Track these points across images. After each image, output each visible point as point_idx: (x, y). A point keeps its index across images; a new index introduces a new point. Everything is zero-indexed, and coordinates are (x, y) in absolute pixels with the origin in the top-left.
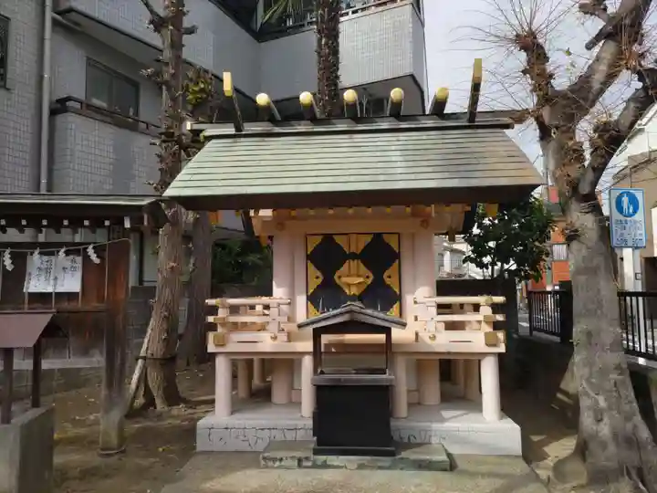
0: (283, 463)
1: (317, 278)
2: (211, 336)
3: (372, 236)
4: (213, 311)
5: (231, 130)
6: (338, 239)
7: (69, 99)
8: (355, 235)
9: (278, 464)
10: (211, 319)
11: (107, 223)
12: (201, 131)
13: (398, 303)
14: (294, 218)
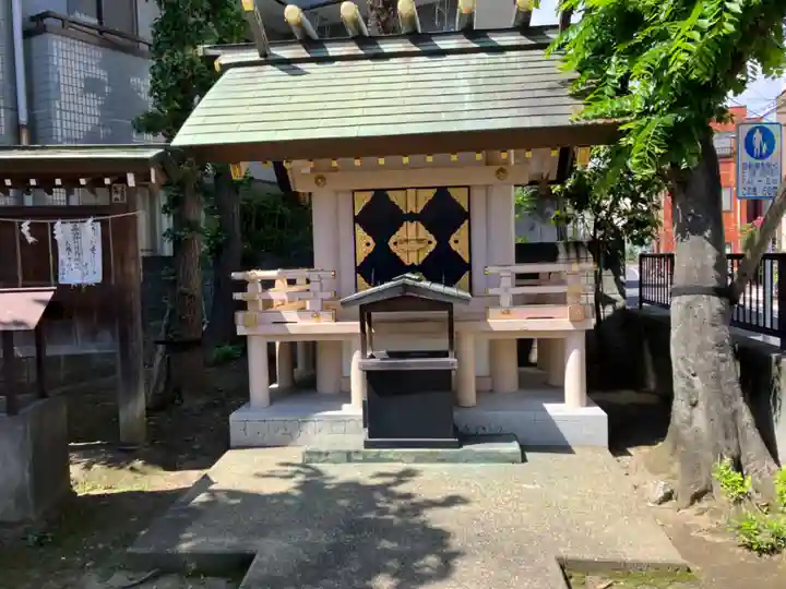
0: (329, 457)
1: (368, 244)
2: (240, 316)
3: (435, 191)
4: (242, 286)
5: (254, 55)
6: (393, 196)
7: (46, 15)
8: (414, 191)
9: (323, 458)
10: (238, 296)
11: (107, 181)
12: (216, 57)
13: (467, 273)
14: (335, 170)
